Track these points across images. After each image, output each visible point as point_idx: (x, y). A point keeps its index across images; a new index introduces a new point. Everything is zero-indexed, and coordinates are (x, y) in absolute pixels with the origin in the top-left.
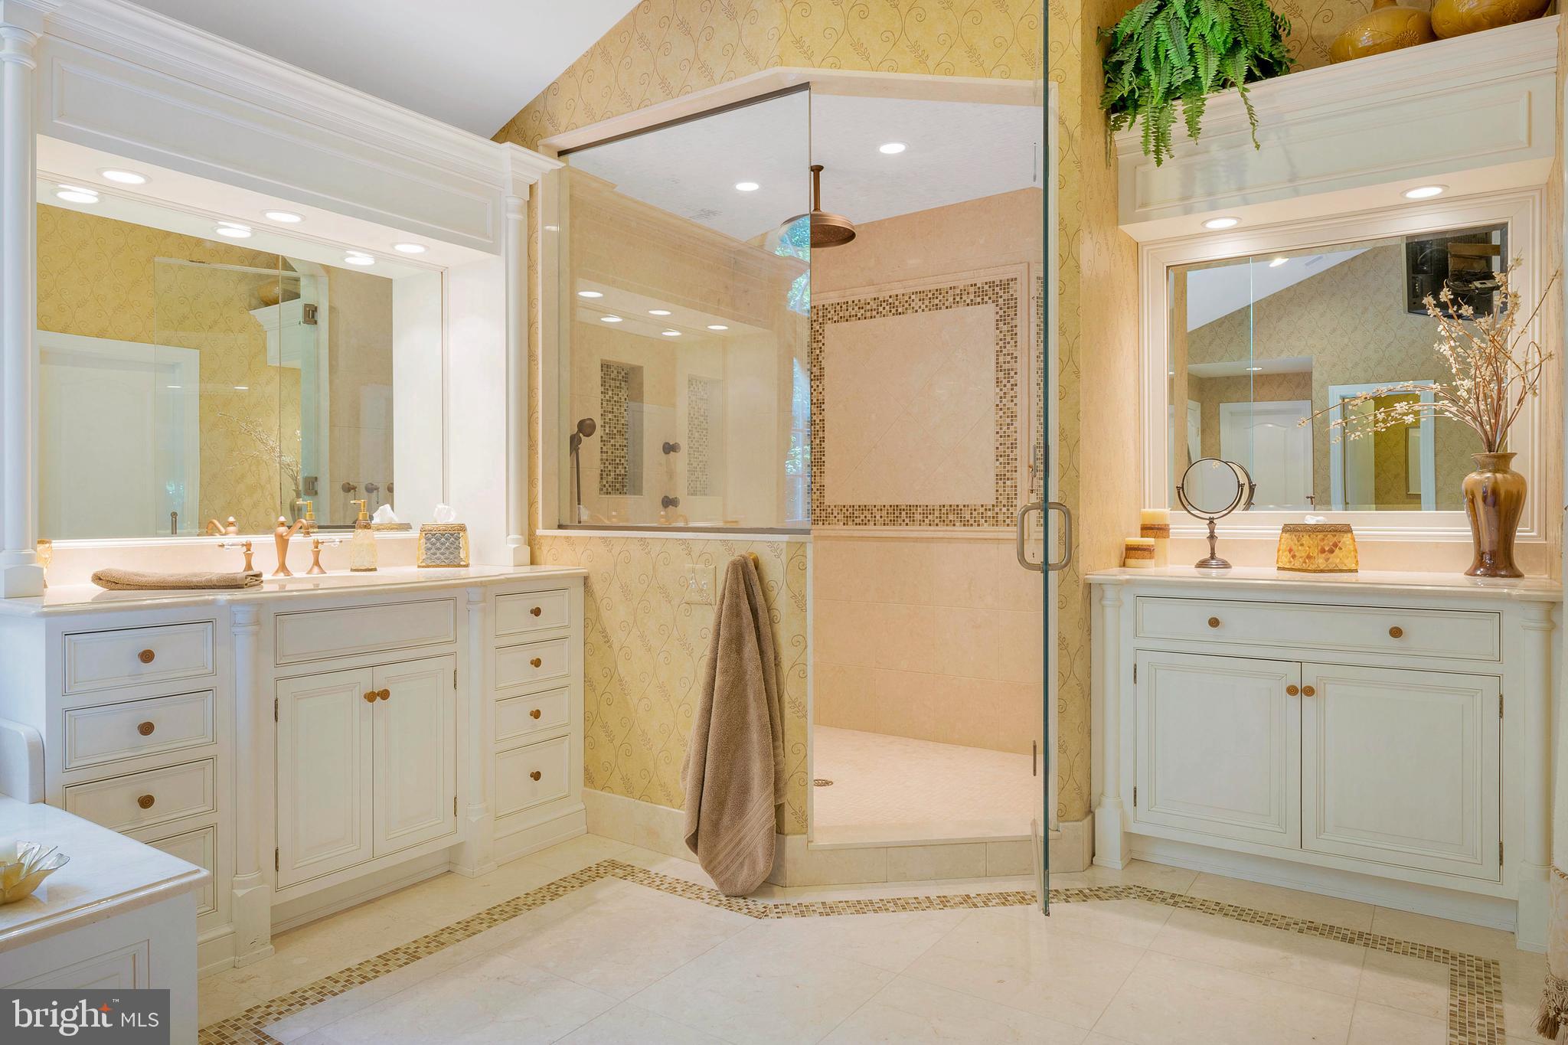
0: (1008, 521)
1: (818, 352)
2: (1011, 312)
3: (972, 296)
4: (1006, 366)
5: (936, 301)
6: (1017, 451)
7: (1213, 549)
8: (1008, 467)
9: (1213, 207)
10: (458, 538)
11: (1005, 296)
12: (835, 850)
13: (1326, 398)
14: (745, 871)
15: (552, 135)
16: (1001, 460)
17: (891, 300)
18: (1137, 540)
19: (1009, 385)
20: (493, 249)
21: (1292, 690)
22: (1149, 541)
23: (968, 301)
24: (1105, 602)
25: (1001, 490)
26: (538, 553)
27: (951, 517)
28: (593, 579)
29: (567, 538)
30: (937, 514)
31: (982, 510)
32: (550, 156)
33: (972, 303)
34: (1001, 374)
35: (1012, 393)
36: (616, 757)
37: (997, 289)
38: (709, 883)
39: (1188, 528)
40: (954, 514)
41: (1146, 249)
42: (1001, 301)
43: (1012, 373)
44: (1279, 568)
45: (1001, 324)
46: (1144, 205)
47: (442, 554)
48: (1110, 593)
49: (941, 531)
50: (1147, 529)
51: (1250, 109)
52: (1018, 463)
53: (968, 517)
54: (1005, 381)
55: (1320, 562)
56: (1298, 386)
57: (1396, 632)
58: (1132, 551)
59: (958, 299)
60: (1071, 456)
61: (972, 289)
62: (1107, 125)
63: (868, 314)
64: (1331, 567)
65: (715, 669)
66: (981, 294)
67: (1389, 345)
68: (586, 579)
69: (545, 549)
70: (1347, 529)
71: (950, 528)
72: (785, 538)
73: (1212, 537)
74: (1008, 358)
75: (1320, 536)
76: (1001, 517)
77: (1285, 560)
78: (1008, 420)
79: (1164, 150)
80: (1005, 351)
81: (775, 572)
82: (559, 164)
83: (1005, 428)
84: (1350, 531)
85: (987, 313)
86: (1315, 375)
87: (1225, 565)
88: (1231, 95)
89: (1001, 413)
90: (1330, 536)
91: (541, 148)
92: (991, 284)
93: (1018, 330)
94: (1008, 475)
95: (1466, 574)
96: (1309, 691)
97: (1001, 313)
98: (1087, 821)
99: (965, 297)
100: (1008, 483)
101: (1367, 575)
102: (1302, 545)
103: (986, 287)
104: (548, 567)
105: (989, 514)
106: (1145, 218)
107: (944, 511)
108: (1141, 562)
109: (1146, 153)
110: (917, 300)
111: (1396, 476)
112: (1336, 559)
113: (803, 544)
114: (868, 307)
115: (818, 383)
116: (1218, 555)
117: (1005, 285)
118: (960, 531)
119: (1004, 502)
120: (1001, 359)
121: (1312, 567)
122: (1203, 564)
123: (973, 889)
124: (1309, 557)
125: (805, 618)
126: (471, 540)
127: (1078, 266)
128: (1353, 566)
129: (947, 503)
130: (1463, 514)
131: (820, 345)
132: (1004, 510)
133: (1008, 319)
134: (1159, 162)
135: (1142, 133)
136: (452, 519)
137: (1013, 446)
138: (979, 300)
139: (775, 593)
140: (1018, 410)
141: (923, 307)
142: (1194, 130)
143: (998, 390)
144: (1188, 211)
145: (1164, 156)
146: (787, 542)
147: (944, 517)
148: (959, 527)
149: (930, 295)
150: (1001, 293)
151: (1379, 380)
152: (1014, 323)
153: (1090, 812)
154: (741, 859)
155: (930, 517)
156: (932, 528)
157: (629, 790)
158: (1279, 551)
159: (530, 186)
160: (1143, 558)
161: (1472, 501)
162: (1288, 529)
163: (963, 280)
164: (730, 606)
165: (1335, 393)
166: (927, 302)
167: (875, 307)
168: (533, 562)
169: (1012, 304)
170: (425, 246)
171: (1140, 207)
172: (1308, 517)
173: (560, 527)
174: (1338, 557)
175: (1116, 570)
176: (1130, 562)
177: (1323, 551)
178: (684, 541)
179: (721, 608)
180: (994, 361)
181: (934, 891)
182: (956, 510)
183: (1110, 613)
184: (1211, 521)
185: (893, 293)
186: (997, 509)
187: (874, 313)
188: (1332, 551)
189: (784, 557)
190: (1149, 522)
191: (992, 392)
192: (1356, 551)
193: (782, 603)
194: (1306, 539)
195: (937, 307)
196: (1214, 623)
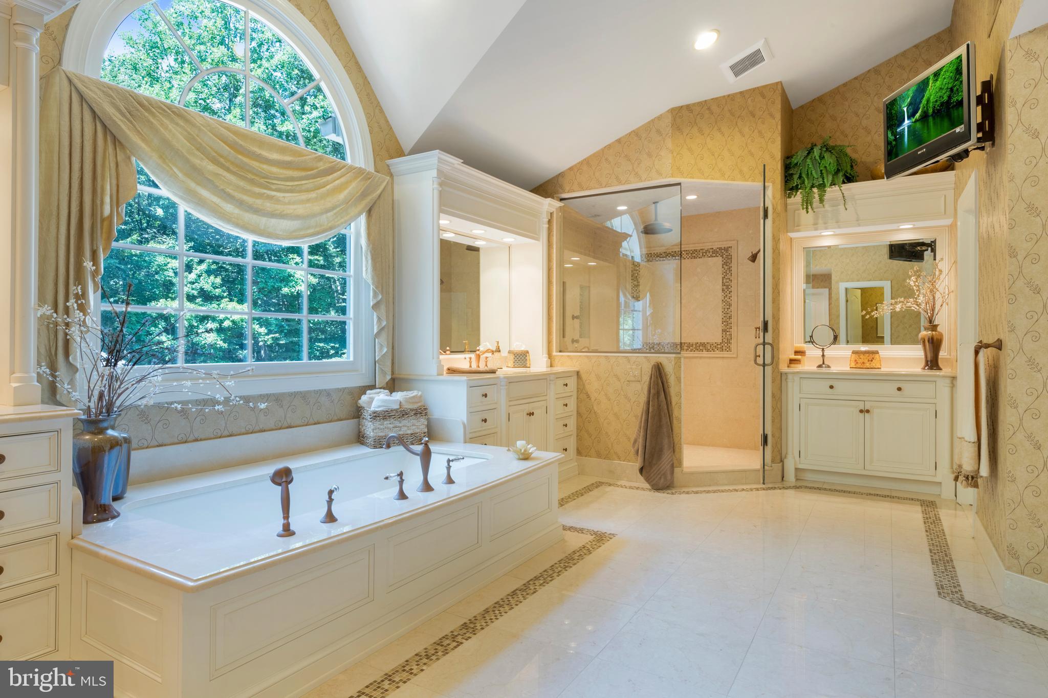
0: (727, 349)
1: (636, 275)
2: (729, 261)
3: (711, 253)
4: (727, 284)
5: (694, 255)
6: (732, 320)
7: (823, 360)
8: (728, 327)
9: (826, 228)
10: (526, 356)
11: (727, 254)
12: (692, 473)
13: (838, 288)
14: (662, 480)
15: (562, 193)
16: (724, 323)
17: (672, 254)
18: (793, 357)
19: (728, 292)
20: (537, 239)
21: (861, 411)
22: (799, 357)
23: (709, 255)
24: (788, 380)
25: (724, 336)
26: (553, 362)
27: (701, 348)
28: (582, 373)
29: (568, 356)
30: (694, 346)
31: (715, 345)
32: (558, 201)
33: (711, 256)
34: (725, 287)
35: (730, 295)
36: (593, 443)
37: (723, 251)
38: (647, 486)
39: (813, 352)
40: (702, 346)
41: (795, 240)
42: (724, 256)
43: (730, 287)
44: (851, 368)
45: (724, 266)
46: (798, 226)
47: (521, 362)
48: (790, 377)
49: (697, 354)
50: (797, 353)
51: (843, 194)
52: (732, 325)
53: (709, 348)
54: (726, 290)
55: (868, 365)
56: (822, 281)
57: (899, 389)
58: (792, 361)
59: (704, 254)
60: (777, 324)
61: (711, 251)
62: (785, 196)
63: (661, 259)
64: (872, 367)
65: (649, 404)
66: (715, 253)
67: (869, 263)
68: (578, 373)
69: (557, 361)
70: (877, 352)
71: (701, 352)
72: (674, 355)
73: (823, 356)
74: (728, 280)
75: (867, 355)
76: (724, 348)
77: (853, 365)
78: (728, 307)
79: (810, 207)
80: (726, 277)
81: (669, 368)
82: (561, 204)
83: (726, 310)
84: (878, 353)
85: (718, 260)
86: (833, 277)
87: (829, 367)
88: (836, 188)
89: (724, 304)
90: (871, 355)
91: (555, 198)
92: (720, 249)
93: (732, 269)
94: (728, 330)
95: (922, 369)
96: (868, 411)
97: (725, 261)
98: (781, 464)
99: (707, 253)
100: (728, 333)
101: (885, 369)
102: (860, 358)
103: (718, 250)
104: (558, 369)
105: (719, 346)
106: (798, 231)
107: (698, 345)
108: (796, 365)
109: (803, 209)
110: (685, 254)
111: (872, 327)
112: (873, 364)
113: (680, 358)
114: (661, 256)
115: (636, 288)
116: (825, 363)
117: (726, 249)
118: (705, 354)
119: (726, 341)
120: (724, 281)
121: (865, 367)
122: (820, 366)
123: (745, 487)
124: (863, 363)
125: (681, 386)
126: (532, 357)
127: (779, 253)
128: (879, 367)
129: (699, 342)
130: (920, 347)
131: (637, 271)
132: (726, 345)
133: (728, 264)
134: (807, 212)
135: (801, 201)
136: (523, 348)
137: (730, 318)
138: (714, 255)
139: (668, 377)
140: (732, 302)
141: (688, 257)
142: (821, 200)
143: (723, 294)
144: (816, 229)
145: (810, 210)
146: (675, 357)
147: (698, 348)
148: (705, 352)
149: (691, 252)
150: (725, 253)
151: (864, 279)
152: (730, 265)
153: (782, 461)
154: (660, 476)
155: (691, 348)
156: (692, 352)
157: (599, 455)
158: (850, 360)
159: (551, 213)
160: (797, 364)
161: (924, 342)
162: (854, 352)
163: (707, 246)
164: (654, 382)
165: (843, 286)
166: (690, 255)
167: (664, 256)
168: (551, 366)
169: (730, 257)
170: (514, 238)
171: (797, 226)
172: (862, 348)
173: (560, 351)
174: (874, 363)
175: (787, 368)
176: (792, 365)
177: (869, 361)
178: (627, 357)
179: (651, 382)
180: (721, 282)
181: (731, 488)
182: (703, 345)
183: (790, 384)
184: (823, 349)
185: (674, 250)
186: (722, 345)
187: (664, 259)
188: (872, 361)
189: (673, 363)
190: (798, 350)
191: (720, 294)
192: (880, 360)
193: (672, 380)
194: (862, 356)
195: (695, 258)
196: (831, 387)
